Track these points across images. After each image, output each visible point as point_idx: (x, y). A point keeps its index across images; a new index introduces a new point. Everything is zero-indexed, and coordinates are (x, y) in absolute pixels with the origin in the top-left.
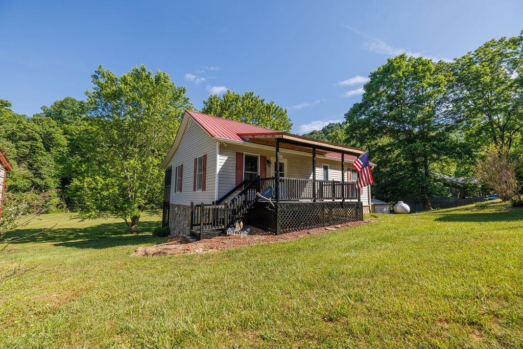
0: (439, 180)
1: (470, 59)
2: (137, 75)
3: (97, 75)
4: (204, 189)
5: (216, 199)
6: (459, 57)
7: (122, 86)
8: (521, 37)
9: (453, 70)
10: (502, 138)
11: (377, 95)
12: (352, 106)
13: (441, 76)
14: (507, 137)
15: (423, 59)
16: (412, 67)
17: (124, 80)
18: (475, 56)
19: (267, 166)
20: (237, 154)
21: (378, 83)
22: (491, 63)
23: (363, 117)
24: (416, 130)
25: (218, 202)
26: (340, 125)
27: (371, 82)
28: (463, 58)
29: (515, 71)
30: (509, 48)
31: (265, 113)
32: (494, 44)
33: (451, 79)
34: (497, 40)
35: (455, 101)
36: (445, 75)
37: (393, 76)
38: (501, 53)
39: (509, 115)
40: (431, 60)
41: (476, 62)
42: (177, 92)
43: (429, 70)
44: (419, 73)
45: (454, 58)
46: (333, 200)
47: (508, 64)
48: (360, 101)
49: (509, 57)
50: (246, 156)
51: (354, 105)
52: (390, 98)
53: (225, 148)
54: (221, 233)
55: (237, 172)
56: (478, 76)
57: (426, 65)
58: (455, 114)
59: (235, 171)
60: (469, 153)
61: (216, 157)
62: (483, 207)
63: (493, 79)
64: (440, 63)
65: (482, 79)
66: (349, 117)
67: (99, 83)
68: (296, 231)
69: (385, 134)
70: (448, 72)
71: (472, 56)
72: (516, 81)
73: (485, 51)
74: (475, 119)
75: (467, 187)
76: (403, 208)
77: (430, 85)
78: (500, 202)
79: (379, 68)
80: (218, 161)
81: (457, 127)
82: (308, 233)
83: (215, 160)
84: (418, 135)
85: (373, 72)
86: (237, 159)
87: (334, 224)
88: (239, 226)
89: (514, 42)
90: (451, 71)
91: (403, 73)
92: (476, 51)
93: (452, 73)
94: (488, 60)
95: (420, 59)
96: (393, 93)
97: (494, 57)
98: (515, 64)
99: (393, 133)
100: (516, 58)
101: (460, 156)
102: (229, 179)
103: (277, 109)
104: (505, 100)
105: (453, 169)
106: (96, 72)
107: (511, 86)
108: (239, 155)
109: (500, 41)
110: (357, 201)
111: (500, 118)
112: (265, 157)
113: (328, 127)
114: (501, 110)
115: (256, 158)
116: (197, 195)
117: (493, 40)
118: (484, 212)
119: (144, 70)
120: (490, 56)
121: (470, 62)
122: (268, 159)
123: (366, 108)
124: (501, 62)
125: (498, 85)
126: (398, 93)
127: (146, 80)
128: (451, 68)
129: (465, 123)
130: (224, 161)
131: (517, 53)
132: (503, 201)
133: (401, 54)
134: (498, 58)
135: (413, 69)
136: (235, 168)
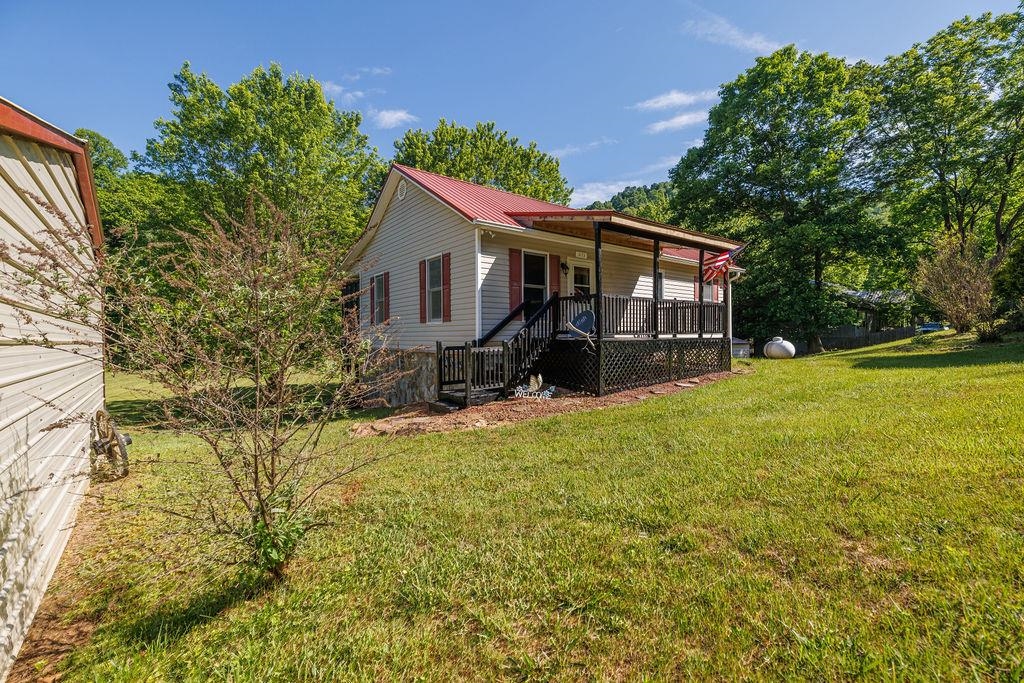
0: (840, 298)
1: (917, 59)
2: (266, 88)
3: (178, 83)
4: (447, 317)
5: (478, 336)
6: (898, 55)
7: (237, 110)
8: (1018, 14)
9: (882, 81)
10: (960, 217)
11: (734, 132)
12: (684, 154)
13: (859, 94)
14: (968, 215)
15: (829, 57)
16: (806, 73)
17: (239, 97)
18: (928, 52)
19: (562, 275)
20: (511, 251)
21: (737, 106)
22: (956, 68)
23: (705, 176)
24: (804, 201)
25: (483, 342)
26: (647, 191)
27: (724, 105)
28: (904, 56)
29: (998, 84)
30: (994, 36)
31: (519, 169)
32: (967, 28)
33: (877, 99)
34: (973, 19)
35: (881, 145)
36: (867, 92)
37: (768, 92)
38: (978, 48)
39: (979, 172)
40: (843, 61)
41: (928, 64)
42: (342, 124)
43: (839, 80)
44: (820, 86)
45: (887, 56)
46: (675, 336)
47: (987, 70)
48: (699, 144)
49: (990, 56)
50: (527, 256)
51: (689, 151)
52: (759, 138)
53: (490, 240)
54: (498, 396)
55: (511, 286)
56: (930, 95)
57: (834, 70)
58: (879, 170)
59: (507, 284)
60: (899, 245)
61: (475, 258)
62: (928, 343)
63: (958, 101)
64: (860, 66)
65: (939, 101)
66: (678, 175)
67: (185, 102)
68: (628, 389)
69: (745, 209)
70: (873, 86)
71: (921, 52)
72: (999, 105)
73: (947, 42)
74: (912, 181)
75: (886, 311)
76: (784, 348)
77: (837, 111)
78: (954, 335)
79: (741, 77)
80: (480, 265)
81: (880, 197)
82: (651, 392)
83: (474, 263)
84: (808, 212)
85: (725, 84)
86: (510, 261)
87: (685, 377)
88: (536, 382)
89: (1005, 25)
90: (879, 83)
91: (788, 87)
92: (929, 42)
93: (881, 87)
94: (953, 61)
95: (822, 57)
96: (766, 127)
97: (962, 55)
98: (1000, 69)
99: (761, 207)
100: (1003, 59)
101: (882, 250)
102: (498, 300)
103: (542, 159)
104: (974, 144)
105: (863, 278)
106: (176, 77)
107: (988, 115)
108: (514, 254)
109: (979, 21)
110: (720, 336)
111: (959, 179)
112: (558, 258)
113: (623, 195)
114: (965, 163)
115: (542, 259)
116: (428, 329)
117: (966, 19)
118: (930, 353)
119: (277, 75)
120: (956, 53)
121: (916, 65)
122: (562, 260)
123: (710, 159)
124: (973, 64)
125: (964, 114)
126: (774, 127)
127: (282, 97)
128: (878, 77)
129: (893, 188)
130: (490, 266)
131: (1007, 47)
132: (958, 333)
133: (787, 45)
134: (969, 58)
135: (807, 78)
136: (508, 279)
